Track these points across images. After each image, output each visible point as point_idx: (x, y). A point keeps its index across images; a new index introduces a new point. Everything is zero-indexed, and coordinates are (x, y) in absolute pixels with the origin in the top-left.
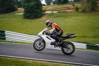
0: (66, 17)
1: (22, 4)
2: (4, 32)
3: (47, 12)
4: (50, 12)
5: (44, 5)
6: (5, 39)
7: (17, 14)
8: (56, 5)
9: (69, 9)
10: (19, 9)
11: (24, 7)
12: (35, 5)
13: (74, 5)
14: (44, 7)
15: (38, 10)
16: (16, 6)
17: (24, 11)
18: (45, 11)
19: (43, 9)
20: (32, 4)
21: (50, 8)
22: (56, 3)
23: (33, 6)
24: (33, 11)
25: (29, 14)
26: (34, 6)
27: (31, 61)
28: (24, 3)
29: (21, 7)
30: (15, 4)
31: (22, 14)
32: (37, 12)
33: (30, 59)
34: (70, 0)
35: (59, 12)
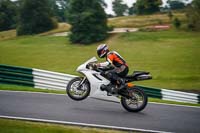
0: (155, 39)
1: (67, 14)
2: (32, 71)
3: (116, 31)
4: (122, 30)
5: (110, 16)
6: (33, 85)
7: (57, 35)
8: (134, 15)
9: (161, 23)
10: (61, 24)
11: (70, 20)
12: (92, 16)
13: (171, 16)
14: (110, 19)
15: (99, 27)
16: (54, 20)
17: (71, 30)
18: (112, 28)
19: (109, 24)
20: (87, 14)
21: (123, 21)
22: (135, 12)
23: (87, 18)
24: (88, 28)
25: (81, 35)
26: (92, 19)
27: (85, 129)
28: (71, 12)
29: (63, 20)
30: (52, 15)
31: (66, 34)
32: (97, 31)
33: (83, 126)
34: (163, 6)
35: (140, 30)
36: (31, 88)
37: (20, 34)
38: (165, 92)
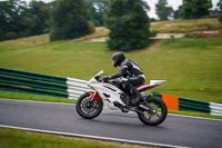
0: (203, 47)
1: (105, 17)
2: (66, 80)
3: (159, 36)
4: (166, 36)
5: (153, 20)
6: (67, 96)
7: (94, 40)
8: (180, 20)
9: (210, 28)
10: (98, 29)
11: (109, 24)
14: (152, 24)
15: (140, 32)
16: (91, 23)
17: (110, 35)
18: (155, 34)
19: (151, 29)
20: (127, 17)
21: (168, 26)
22: (181, 16)
23: (128, 22)
24: (129, 33)
25: (120, 42)
27: (125, 145)
28: (110, 16)
29: (101, 24)
30: (89, 19)
31: (103, 40)
32: (138, 37)
33: (122, 142)
34: (213, 9)
35: (187, 36)
36: (65, 99)
37: (53, 39)
38: (213, 106)
